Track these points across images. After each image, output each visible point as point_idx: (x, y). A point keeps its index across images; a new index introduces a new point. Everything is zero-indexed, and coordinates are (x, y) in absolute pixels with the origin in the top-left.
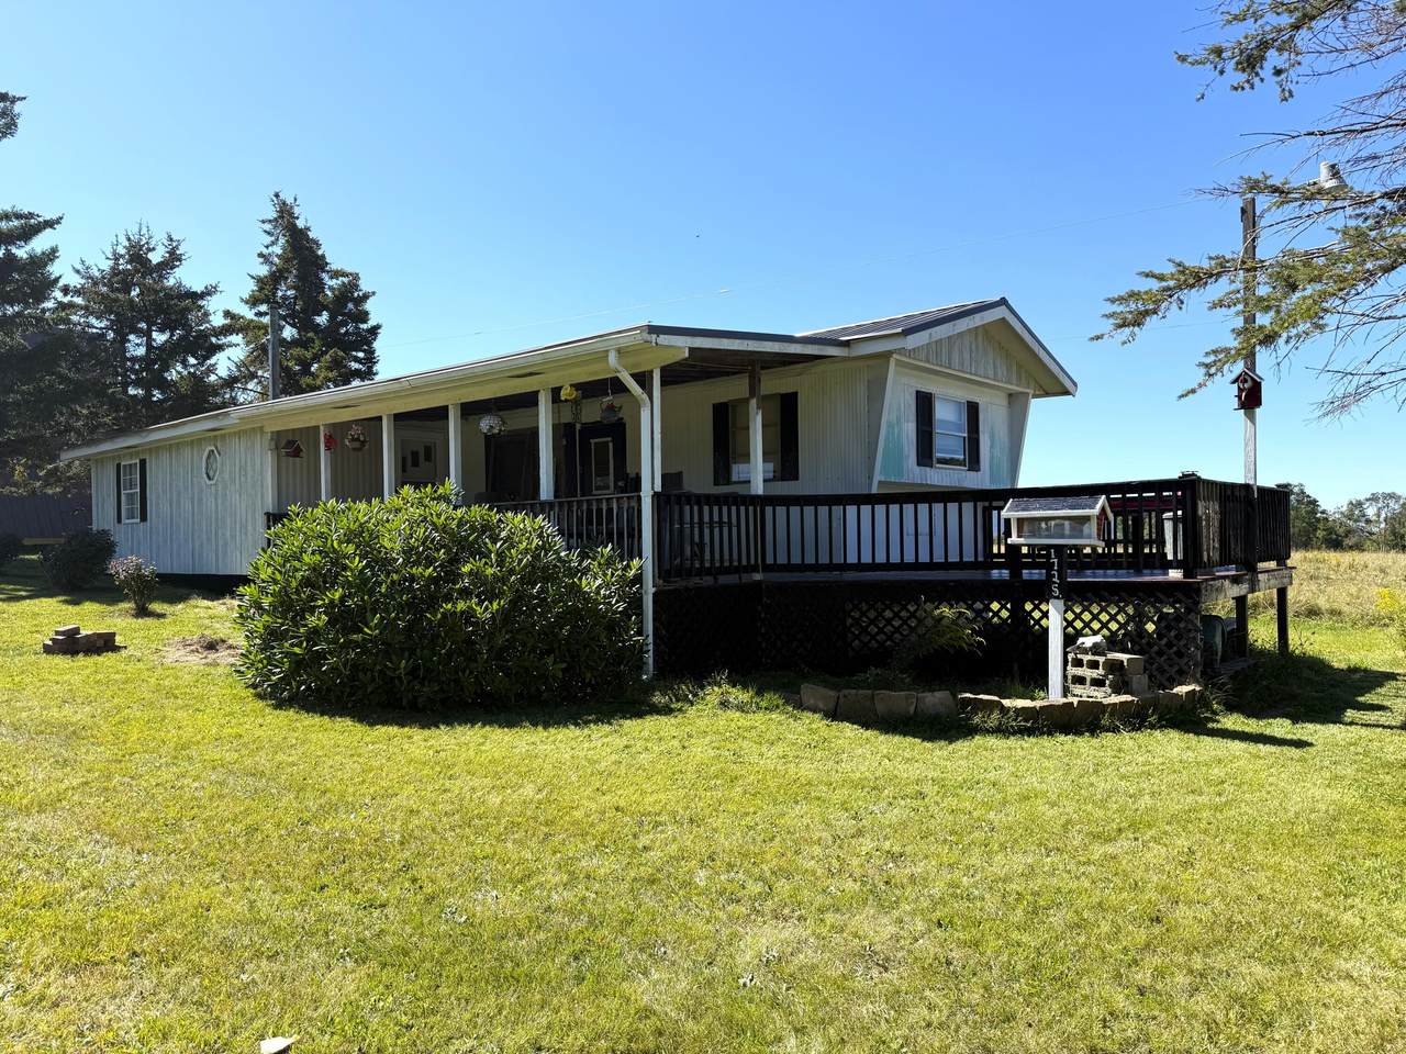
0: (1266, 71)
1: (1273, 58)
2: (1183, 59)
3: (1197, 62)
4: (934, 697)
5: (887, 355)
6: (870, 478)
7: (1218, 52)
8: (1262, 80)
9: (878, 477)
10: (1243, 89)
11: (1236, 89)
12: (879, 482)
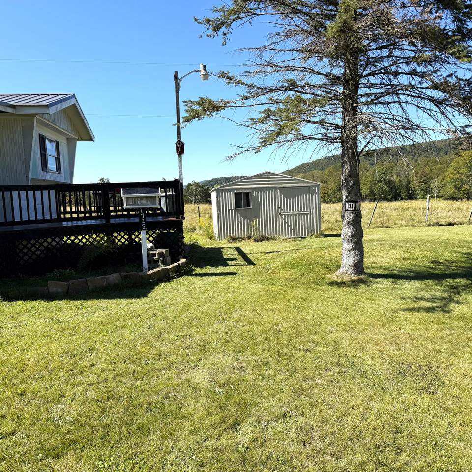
0: (220, 33)
1: (224, 29)
2: (196, 20)
3: (199, 23)
4: (113, 276)
5: (33, 115)
6: (27, 177)
7: (208, 21)
8: (218, 35)
9: (31, 177)
10: (211, 37)
11: (208, 36)
12: (31, 179)
